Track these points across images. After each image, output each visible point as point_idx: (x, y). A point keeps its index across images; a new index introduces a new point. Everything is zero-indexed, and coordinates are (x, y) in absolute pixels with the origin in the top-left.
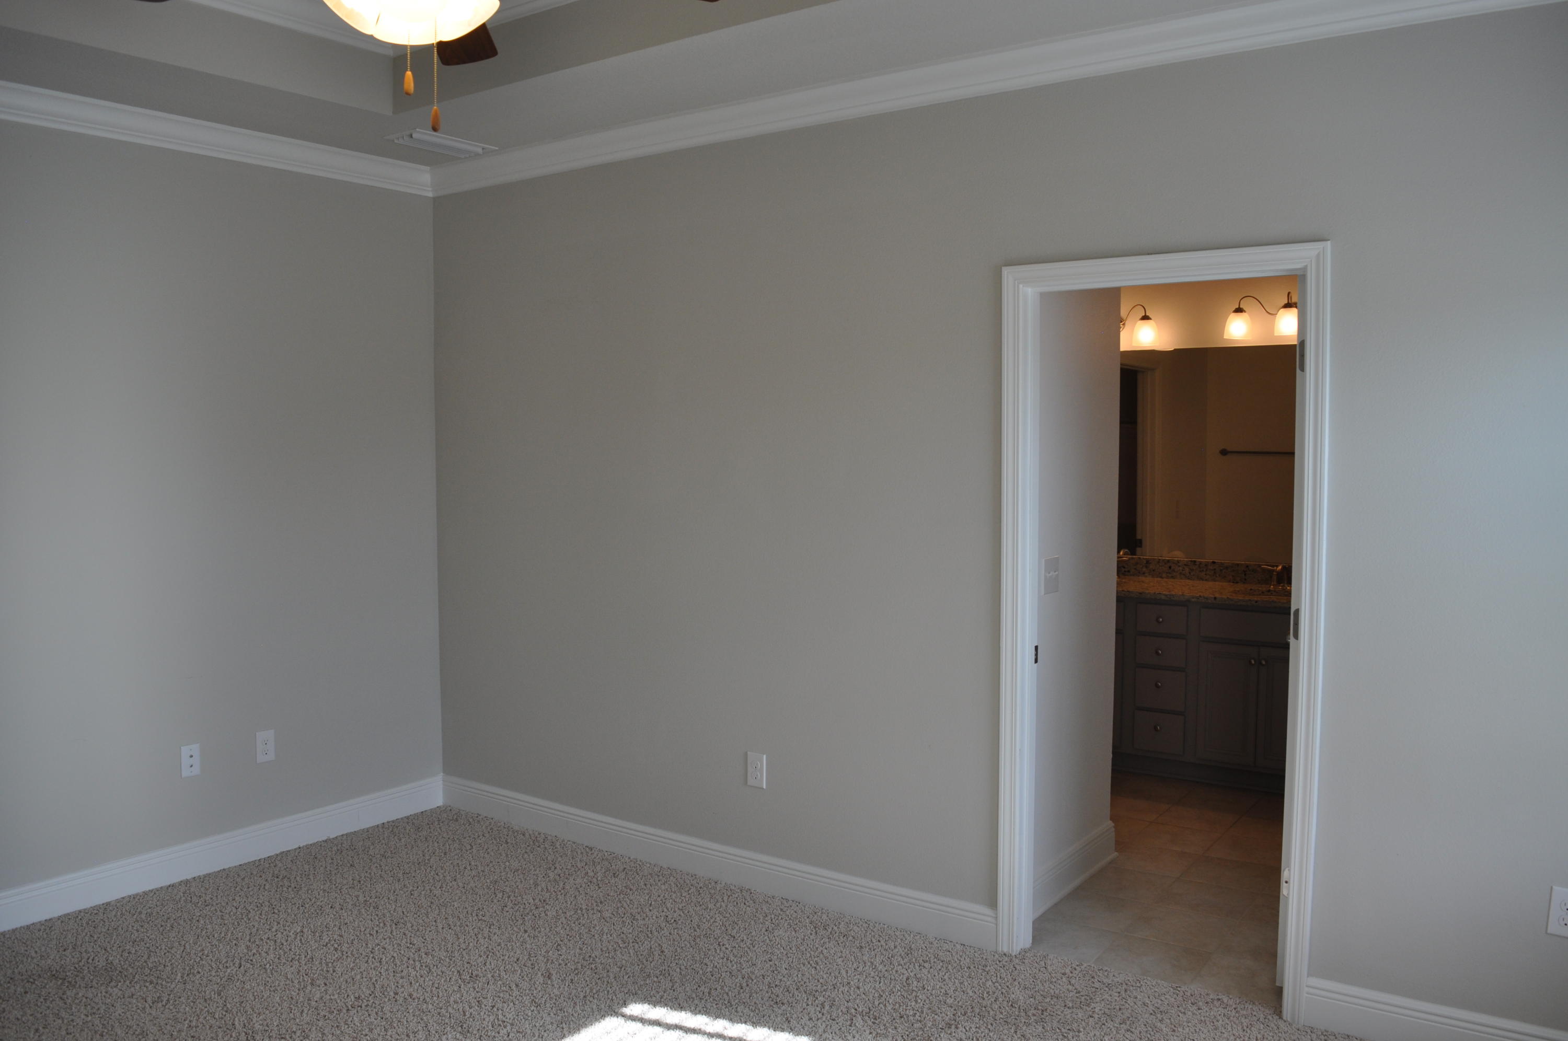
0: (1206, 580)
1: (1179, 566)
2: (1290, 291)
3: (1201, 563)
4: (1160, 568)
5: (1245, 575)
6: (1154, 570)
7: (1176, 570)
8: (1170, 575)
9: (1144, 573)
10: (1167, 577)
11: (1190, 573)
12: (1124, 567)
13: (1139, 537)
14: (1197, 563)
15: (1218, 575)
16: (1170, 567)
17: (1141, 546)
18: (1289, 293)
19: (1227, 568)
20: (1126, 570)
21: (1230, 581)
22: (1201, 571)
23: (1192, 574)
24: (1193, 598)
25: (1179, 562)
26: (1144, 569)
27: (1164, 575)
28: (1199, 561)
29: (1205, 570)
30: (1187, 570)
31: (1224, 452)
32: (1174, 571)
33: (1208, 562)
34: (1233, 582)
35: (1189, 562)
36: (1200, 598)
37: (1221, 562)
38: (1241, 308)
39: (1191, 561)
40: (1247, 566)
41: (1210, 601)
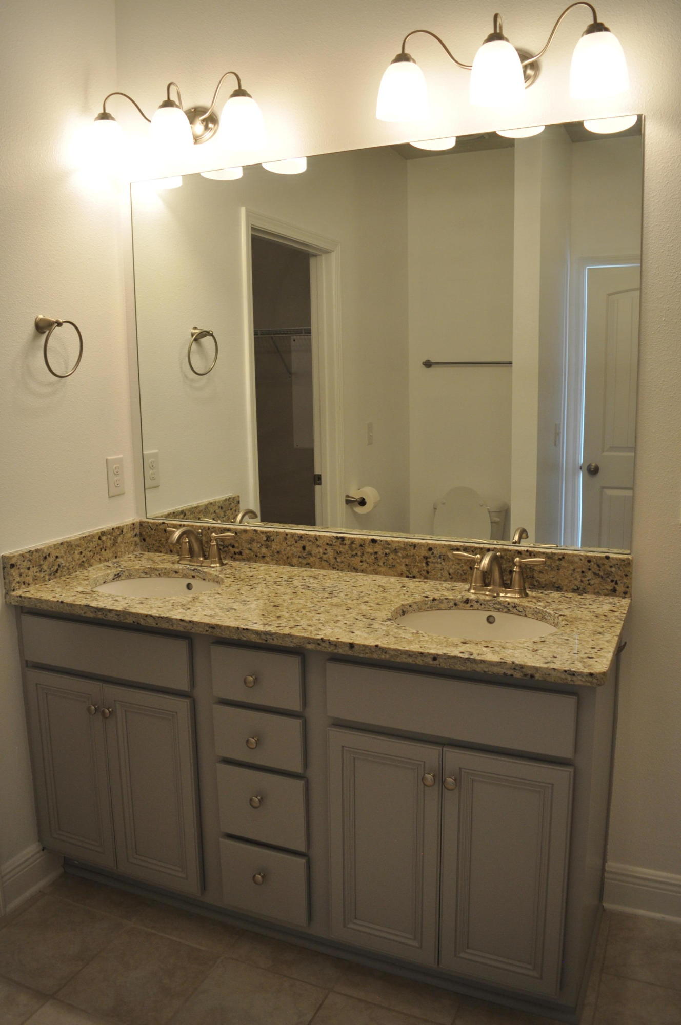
0: (362, 571)
1: (318, 546)
2: (497, 12)
3: (353, 541)
4: (289, 548)
5: (427, 564)
6: (278, 553)
7: (313, 553)
8: (304, 562)
9: (264, 557)
10: (300, 565)
11: (336, 558)
12: (233, 547)
13: (317, 472)
14: (348, 542)
15: (381, 564)
16: (304, 548)
17: (320, 484)
18: (496, 16)
19: (396, 551)
20: (237, 551)
21: (401, 575)
22: (353, 556)
23: (338, 560)
24: (309, 643)
25: (317, 540)
26: (264, 550)
27: (295, 561)
28: (349, 538)
29: (359, 553)
30: (331, 553)
31: (428, 364)
32: (310, 554)
33: (364, 540)
34: (407, 577)
35: (334, 541)
36: (323, 644)
37: (386, 541)
38: (406, 55)
39: (337, 538)
40: (430, 549)
41: (341, 651)
